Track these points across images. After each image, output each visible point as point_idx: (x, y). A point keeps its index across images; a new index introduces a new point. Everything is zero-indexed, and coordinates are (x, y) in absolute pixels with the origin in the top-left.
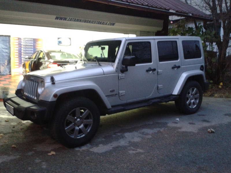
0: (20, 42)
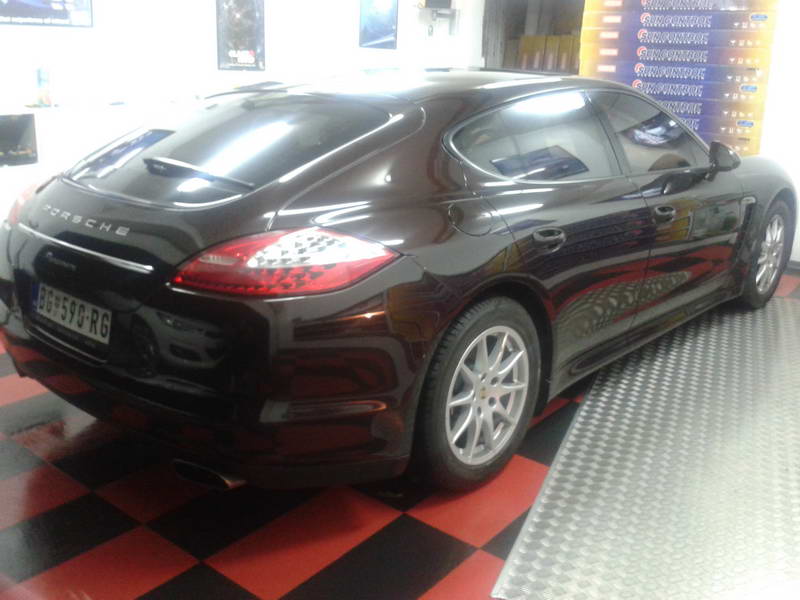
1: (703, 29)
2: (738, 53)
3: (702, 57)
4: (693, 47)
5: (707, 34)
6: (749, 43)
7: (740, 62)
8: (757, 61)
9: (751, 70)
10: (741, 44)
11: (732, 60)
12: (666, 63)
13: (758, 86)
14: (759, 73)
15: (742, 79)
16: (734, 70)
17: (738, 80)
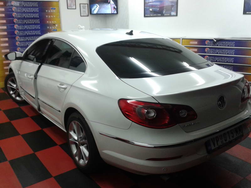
0: (10, 11)
1: (36, 13)
2: (49, 20)
3: (38, 21)
4: (34, 18)
5: (38, 14)
6: (52, 16)
7: (50, 22)
8: (55, 22)
9: (54, 25)
10: (49, 17)
11: (48, 22)
12: (25, 24)
13: (57, 29)
14: (56, 25)
15: (52, 27)
16: (49, 25)
17: (51, 28)
